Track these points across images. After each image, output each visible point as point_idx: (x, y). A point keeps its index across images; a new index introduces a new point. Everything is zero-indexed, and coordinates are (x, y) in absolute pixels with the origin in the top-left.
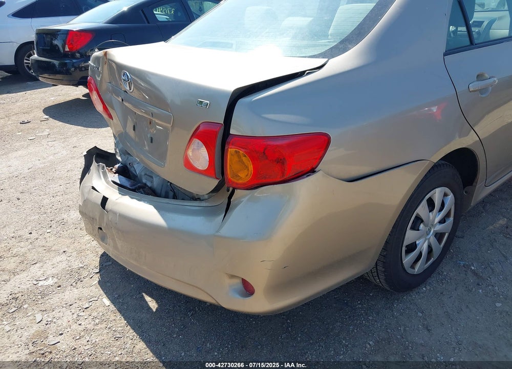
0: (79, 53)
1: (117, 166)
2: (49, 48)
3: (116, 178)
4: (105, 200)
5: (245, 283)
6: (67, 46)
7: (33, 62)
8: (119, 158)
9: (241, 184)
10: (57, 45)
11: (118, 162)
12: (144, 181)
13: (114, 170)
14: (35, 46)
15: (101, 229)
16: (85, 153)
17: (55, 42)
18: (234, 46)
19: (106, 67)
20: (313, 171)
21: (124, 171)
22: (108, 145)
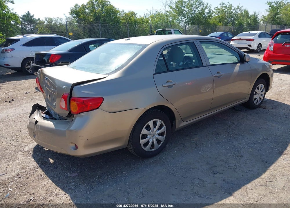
0: (54, 63)
1: (45, 111)
2: (41, 61)
3: (44, 115)
4: (37, 122)
5: (76, 146)
6: (49, 60)
7: (33, 67)
8: (47, 108)
9: (75, 112)
10: (45, 60)
11: (46, 109)
12: (54, 116)
13: (44, 112)
14: (34, 60)
15: (34, 132)
16: (33, 105)
17: (44, 58)
18: (86, 69)
19: (42, 74)
20: (97, 108)
21: (48, 113)
22: (43, 104)
